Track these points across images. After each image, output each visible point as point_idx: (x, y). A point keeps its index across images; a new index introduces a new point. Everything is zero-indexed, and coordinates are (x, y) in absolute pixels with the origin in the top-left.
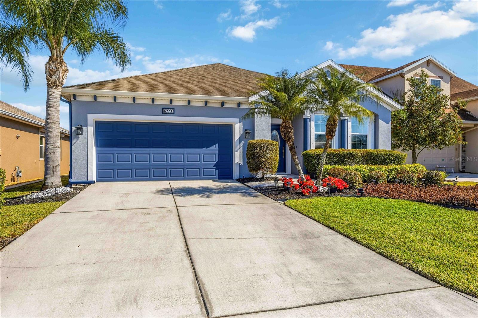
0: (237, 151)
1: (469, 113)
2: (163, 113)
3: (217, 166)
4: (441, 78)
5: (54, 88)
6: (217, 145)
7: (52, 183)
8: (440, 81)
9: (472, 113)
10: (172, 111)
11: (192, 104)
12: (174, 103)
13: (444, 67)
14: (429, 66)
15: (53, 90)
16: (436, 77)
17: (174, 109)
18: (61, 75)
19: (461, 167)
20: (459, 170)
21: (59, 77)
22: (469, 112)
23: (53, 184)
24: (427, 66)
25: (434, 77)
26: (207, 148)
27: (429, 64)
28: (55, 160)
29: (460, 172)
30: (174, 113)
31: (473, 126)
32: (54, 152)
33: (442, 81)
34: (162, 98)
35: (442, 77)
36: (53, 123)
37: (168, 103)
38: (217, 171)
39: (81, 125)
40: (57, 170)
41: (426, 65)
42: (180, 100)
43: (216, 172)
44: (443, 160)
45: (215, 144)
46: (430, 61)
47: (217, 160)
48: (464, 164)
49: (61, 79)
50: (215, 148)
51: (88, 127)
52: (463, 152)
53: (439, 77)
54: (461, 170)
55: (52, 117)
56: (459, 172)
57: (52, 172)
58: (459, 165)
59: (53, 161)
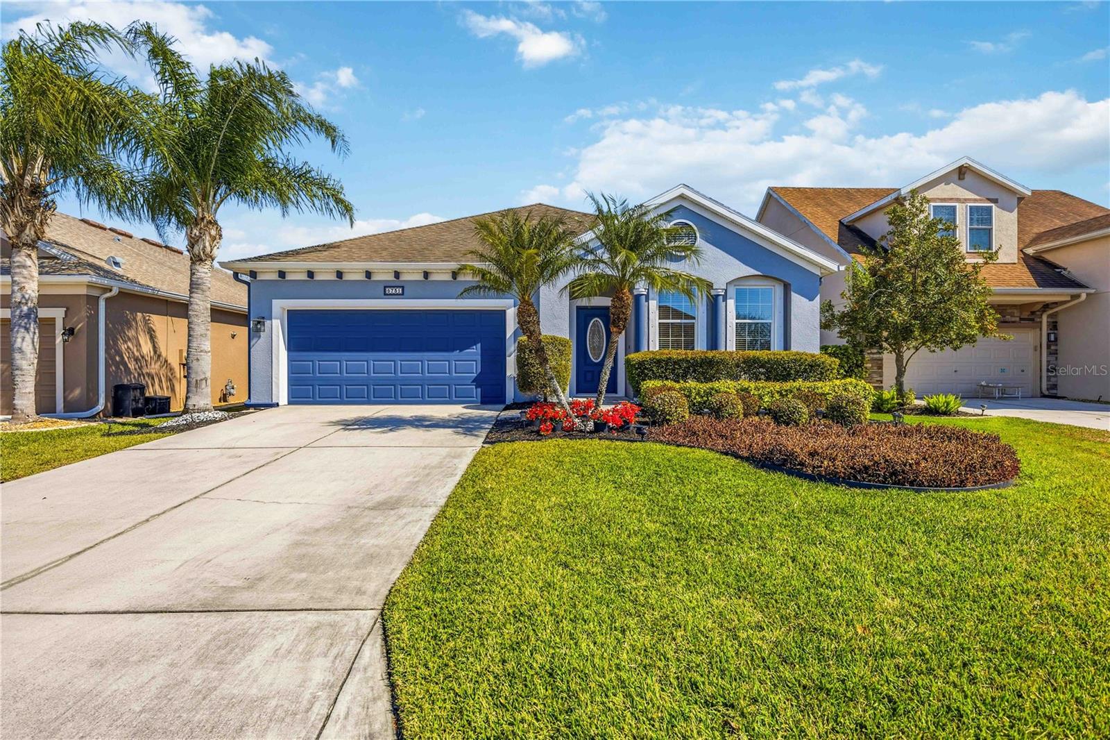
0: (510, 356)
1: (1063, 272)
2: (385, 294)
3: (477, 381)
4: (995, 201)
5: (198, 263)
6: (479, 345)
7: (194, 405)
8: (991, 207)
9: (1072, 271)
10: (399, 291)
11: (433, 278)
12: (404, 278)
13: (1000, 179)
14: (964, 179)
15: (198, 267)
16: (981, 200)
17: (403, 287)
18: (207, 244)
19: (1044, 386)
20: (1041, 392)
21: (205, 247)
22: (1065, 269)
23: (196, 407)
24: (959, 179)
25: (975, 200)
26: (461, 351)
27: (964, 174)
28: (199, 370)
29: (1044, 396)
30: (403, 294)
31: (1069, 299)
32: (198, 360)
33: (997, 209)
34: (383, 271)
35: (997, 199)
36: (197, 316)
37: (391, 277)
38: (479, 390)
39: (263, 318)
40: (203, 386)
41: (956, 176)
42: (412, 271)
43: (477, 392)
44: (1003, 371)
45: (475, 345)
46: (964, 170)
47: (479, 371)
48: (1052, 379)
49: (208, 249)
50: (476, 350)
51: (273, 321)
52: (1050, 354)
53: (988, 199)
54: (1046, 393)
55: (196, 307)
56: (1041, 397)
57: (195, 389)
58: (1041, 381)
59: (197, 373)
